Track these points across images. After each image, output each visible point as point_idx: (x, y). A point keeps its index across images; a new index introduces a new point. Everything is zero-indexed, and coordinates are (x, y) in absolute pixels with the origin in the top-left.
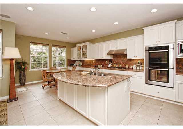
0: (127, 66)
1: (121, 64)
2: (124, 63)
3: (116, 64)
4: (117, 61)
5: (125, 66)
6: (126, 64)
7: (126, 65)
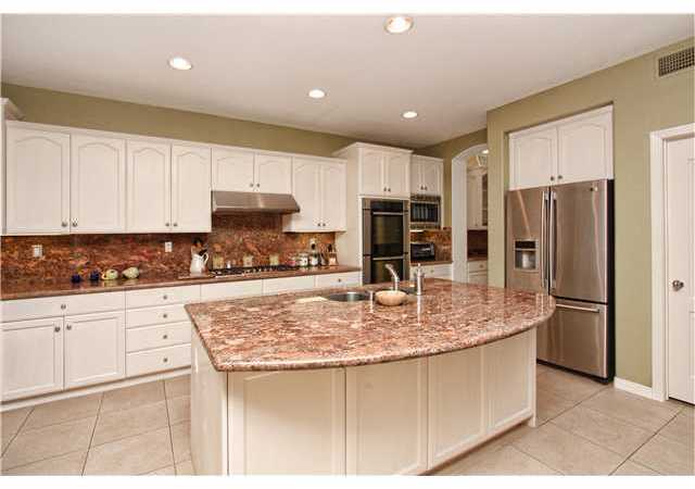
0: (275, 260)
1: (250, 253)
2: (262, 246)
3: (228, 252)
4: (228, 243)
5: (265, 260)
6: (268, 250)
7: (273, 254)
